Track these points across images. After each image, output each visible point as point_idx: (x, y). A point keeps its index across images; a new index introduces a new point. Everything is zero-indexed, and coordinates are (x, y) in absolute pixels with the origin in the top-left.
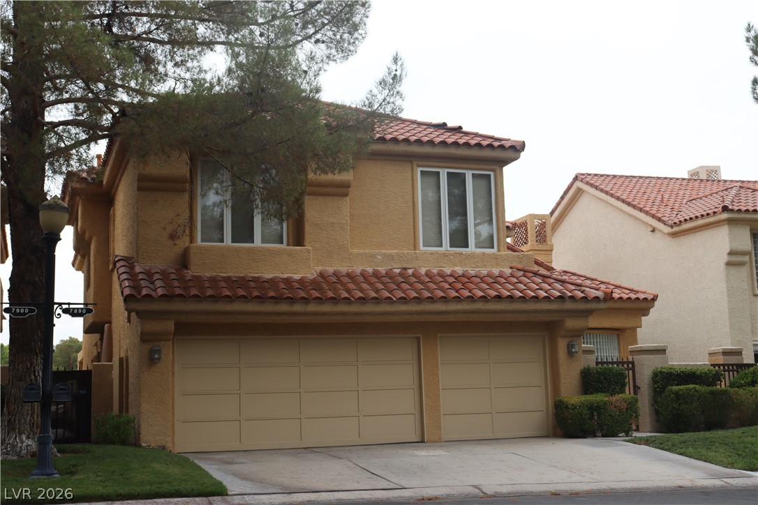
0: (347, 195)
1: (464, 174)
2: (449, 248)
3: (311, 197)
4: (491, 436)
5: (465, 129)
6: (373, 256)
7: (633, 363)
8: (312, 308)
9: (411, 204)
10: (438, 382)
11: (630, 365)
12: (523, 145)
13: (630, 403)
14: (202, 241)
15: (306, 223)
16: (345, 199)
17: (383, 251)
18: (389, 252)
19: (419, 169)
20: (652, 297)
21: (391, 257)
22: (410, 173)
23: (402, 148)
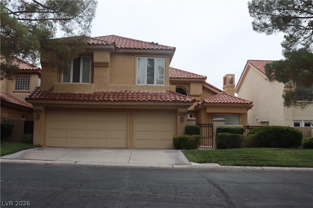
0: (108, 67)
1: (154, 59)
2: (147, 84)
3: (96, 68)
4: (153, 147)
5: (159, 44)
6: (116, 87)
7: (212, 125)
8: (85, 103)
9: (134, 69)
10: (134, 128)
11: (211, 126)
12: (175, 49)
13: (196, 138)
14: (63, 82)
15: (94, 76)
16: (108, 68)
17: (120, 85)
18: (122, 85)
19: (137, 58)
20: (250, 102)
21: (123, 87)
22: (134, 59)
23: (130, 51)
